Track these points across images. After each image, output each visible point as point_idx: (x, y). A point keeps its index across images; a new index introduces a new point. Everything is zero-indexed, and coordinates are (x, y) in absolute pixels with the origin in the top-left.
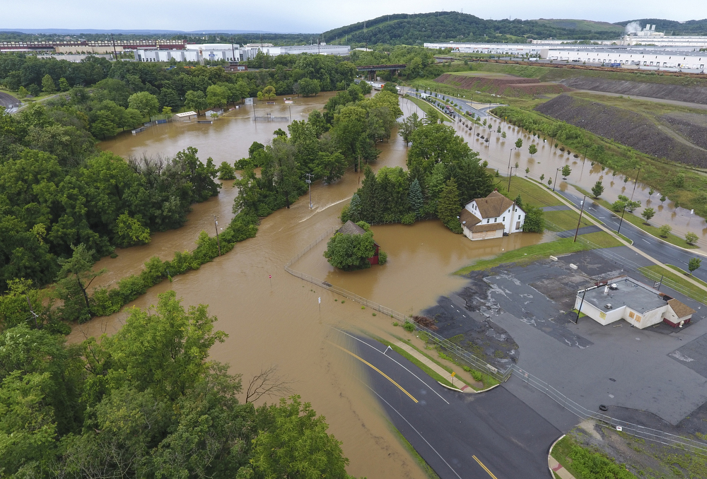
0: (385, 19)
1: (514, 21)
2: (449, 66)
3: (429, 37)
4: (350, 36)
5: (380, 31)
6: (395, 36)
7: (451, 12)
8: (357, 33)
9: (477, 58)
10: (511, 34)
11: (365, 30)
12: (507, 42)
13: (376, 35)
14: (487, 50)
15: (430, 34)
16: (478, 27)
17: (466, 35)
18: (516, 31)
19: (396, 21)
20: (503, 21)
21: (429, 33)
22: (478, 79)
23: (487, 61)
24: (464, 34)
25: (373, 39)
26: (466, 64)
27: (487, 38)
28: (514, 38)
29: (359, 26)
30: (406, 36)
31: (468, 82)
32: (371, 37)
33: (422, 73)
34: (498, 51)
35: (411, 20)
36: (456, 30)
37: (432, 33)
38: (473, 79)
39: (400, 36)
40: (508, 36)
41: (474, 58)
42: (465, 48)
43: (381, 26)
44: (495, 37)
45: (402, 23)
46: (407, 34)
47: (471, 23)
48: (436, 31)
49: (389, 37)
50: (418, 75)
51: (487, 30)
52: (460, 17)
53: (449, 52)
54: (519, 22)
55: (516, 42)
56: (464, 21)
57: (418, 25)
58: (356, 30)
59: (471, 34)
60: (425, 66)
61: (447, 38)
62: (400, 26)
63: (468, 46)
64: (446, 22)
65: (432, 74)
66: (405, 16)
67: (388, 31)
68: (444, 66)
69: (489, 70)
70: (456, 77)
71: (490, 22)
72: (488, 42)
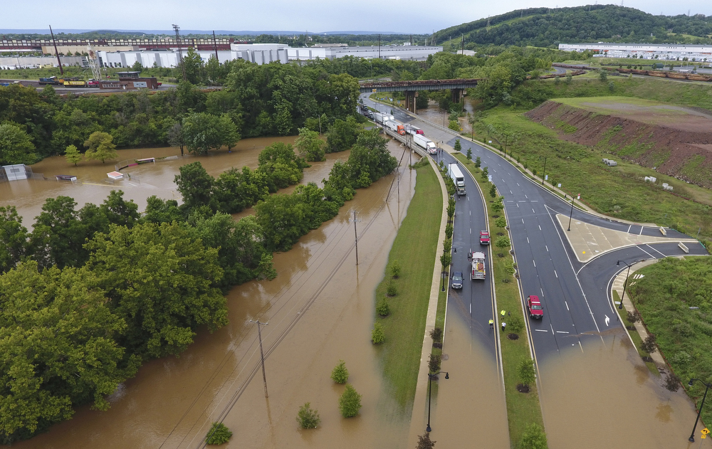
0: (517, 14)
1: (693, 18)
2: (568, 83)
3: (573, 36)
4: (467, 36)
5: (508, 29)
6: (528, 36)
7: (608, 6)
8: (478, 31)
9: (629, 67)
10: (690, 33)
11: (488, 28)
12: (684, 42)
13: (502, 33)
14: (651, 54)
15: (575, 32)
16: (642, 25)
17: (625, 34)
18: (696, 30)
19: (531, 17)
20: (679, 17)
21: (573, 31)
22: (618, 122)
23: (646, 74)
24: (622, 33)
25: (498, 38)
26: (603, 79)
27: (654, 38)
28: (693, 38)
29: (482, 24)
30: (542, 35)
31: (596, 125)
32: (495, 36)
33: (508, 97)
34: (671, 56)
35: (552, 15)
36: (612, 28)
37: (578, 31)
38: (605, 120)
39: (533, 36)
40: (685, 36)
41: (625, 68)
42: (617, 51)
43: (510, 23)
44: (666, 37)
45: (538, 19)
46: (543, 33)
47: (633, 19)
48: (584, 29)
49: (518, 36)
50: (501, 100)
51: (655, 28)
52: (618, 12)
53: (590, 56)
54: (702, 18)
55: (697, 43)
56: (624, 16)
57: (560, 21)
58: (477, 28)
59: (632, 33)
60: (518, 83)
61: (598, 37)
62: (535, 22)
63: (623, 47)
64: (599, 18)
65: (529, 98)
66: (544, 11)
67: (519, 29)
68: (557, 83)
69: (649, 95)
70: (569, 111)
71: (662, 17)
72: (656, 43)
